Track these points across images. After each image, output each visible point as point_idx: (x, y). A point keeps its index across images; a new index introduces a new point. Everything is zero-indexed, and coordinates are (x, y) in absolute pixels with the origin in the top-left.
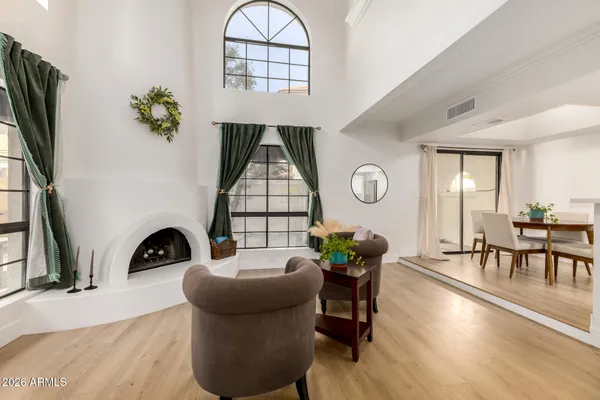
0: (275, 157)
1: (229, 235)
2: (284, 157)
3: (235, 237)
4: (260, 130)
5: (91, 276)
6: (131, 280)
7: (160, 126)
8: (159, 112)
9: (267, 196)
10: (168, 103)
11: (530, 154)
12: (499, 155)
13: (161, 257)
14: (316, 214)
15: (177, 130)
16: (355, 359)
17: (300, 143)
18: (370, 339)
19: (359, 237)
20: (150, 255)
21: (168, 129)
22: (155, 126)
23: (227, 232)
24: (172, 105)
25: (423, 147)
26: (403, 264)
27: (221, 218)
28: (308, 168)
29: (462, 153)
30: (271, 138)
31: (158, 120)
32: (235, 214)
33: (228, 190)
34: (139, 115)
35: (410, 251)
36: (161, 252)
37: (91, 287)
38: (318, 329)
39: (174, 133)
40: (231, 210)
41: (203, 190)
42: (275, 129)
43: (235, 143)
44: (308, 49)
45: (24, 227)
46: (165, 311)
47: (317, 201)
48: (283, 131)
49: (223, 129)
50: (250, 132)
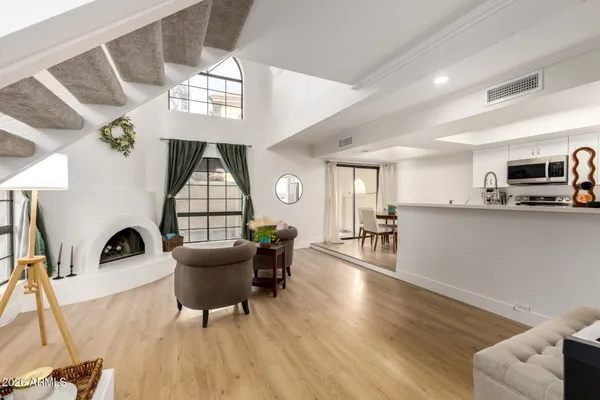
0: (215, 167)
1: (177, 232)
2: (222, 167)
3: (181, 233)
4: (202, 146)
5: (71, 266)
6: (103, 269)
7: (120, 144)
8: (117, 132)
9: (208, 199)
10: (125, 125)
11: (395, 169)
12: (378, 168)
13: (119, 252)
14: (248, 212)
15: (132, 147)
16: (275, 296)
17: (235, 157)
18: (284, 287)
19: (279, 228)
20: (110, 250)
21: (126, 146)
22: (115, 144)
23: (174, 229)
24: (127, 127)
25: (327, 162)
26: (314, 248)
27: (169, 217)
28: (241, 176)
29: (354, 166)
30: (212, 152)
31: (116, 139)
32: (181, 215)
33: (174, 194)
34: (101, 136)
35: (319, 239)
36: (119, 248)
37: (72, 275)
38: (254, 284)
39: (130, 149)
40: (177, 212)
41: (152, 195)
42: (215, 146)
43: (180, 156)
44: (241, 81)
45: (9, 230)
46: (135, 289)
47: (249, 203)
48: (221, 147)
49: (170, 144)
50: (194, 147)
